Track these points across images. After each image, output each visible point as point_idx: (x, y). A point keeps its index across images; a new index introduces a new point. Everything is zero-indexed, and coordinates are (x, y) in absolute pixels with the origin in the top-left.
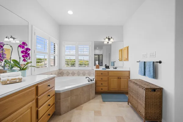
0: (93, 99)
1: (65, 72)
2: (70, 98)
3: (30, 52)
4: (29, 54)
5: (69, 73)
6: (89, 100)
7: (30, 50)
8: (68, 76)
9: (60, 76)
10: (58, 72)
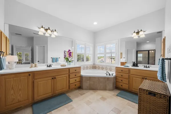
0: (109, 90)
1: (97, 66)
2: (89, 81)
3: (71, 54)
4: (71, 55)
5: (100, 68)
6: (105, 89)
7: (71, 53)
8: (99, 69)
9: (94, 69)
10: (93, 66)
